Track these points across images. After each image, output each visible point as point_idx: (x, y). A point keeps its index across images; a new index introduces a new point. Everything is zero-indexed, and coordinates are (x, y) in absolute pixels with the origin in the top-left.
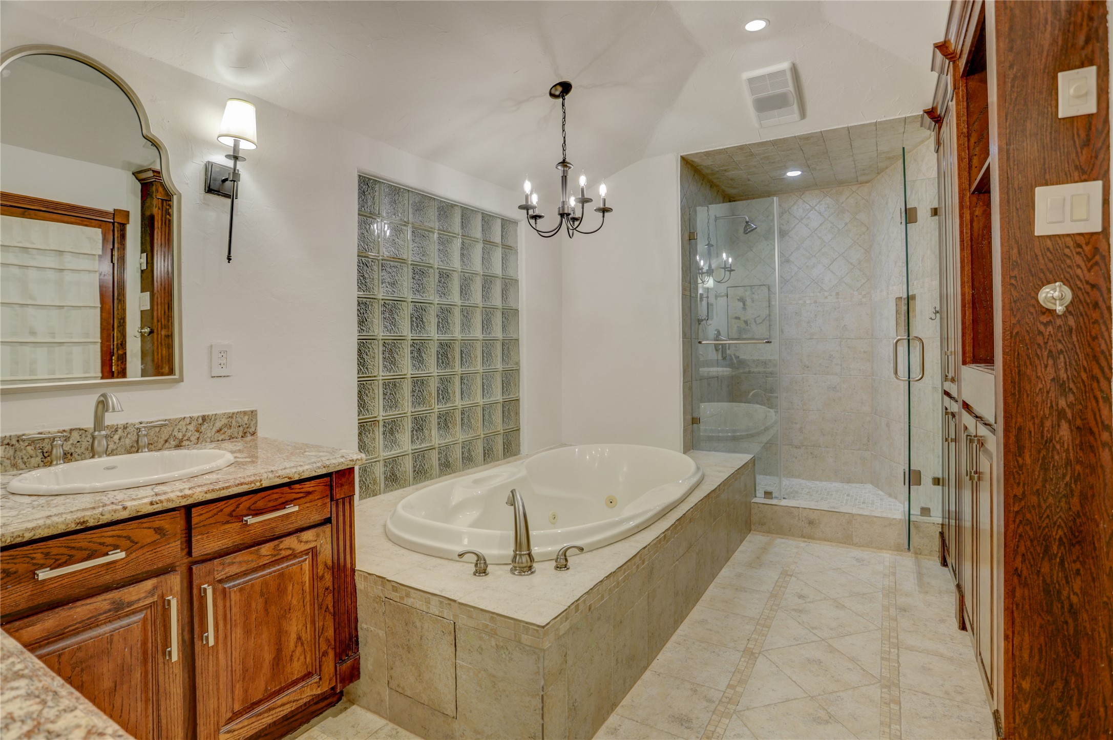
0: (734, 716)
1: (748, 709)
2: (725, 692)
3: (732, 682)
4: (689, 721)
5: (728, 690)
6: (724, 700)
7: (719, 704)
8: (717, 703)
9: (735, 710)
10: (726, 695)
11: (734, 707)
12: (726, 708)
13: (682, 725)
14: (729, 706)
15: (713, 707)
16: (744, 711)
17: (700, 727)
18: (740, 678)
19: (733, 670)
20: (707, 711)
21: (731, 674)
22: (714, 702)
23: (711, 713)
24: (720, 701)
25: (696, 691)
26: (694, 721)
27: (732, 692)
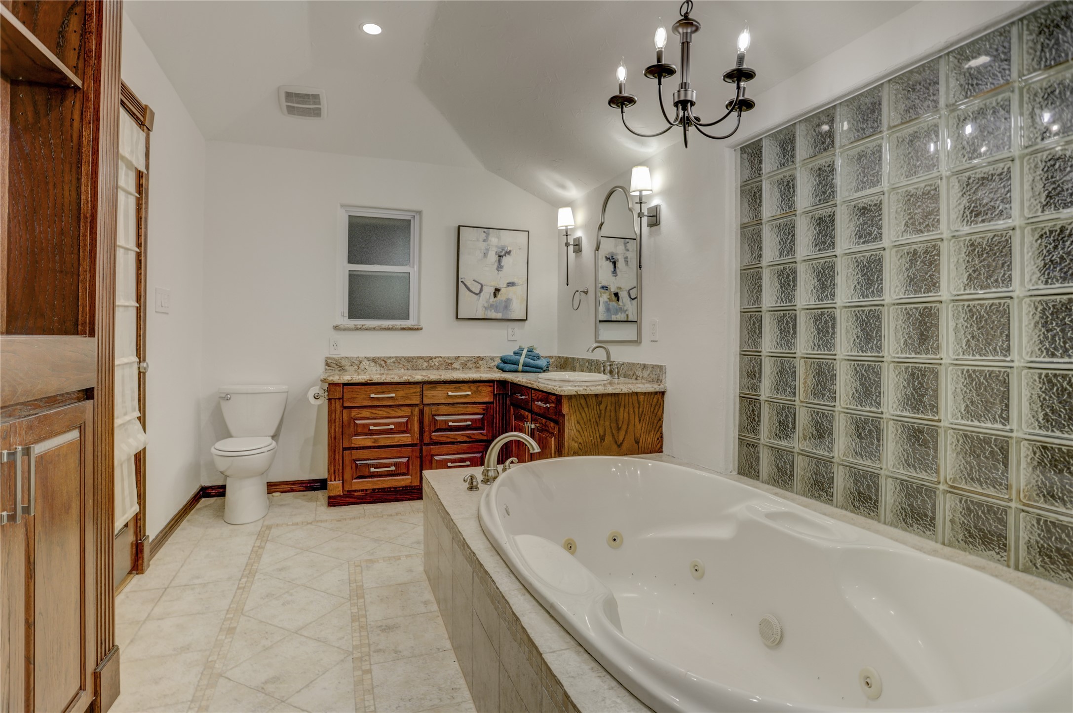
0: (351, 649)
1: (342, 661)
2: (370, 664)
3: (369, 676)
4: (383, 630)
5: (368, 667)
6: (367, 658)
7: (369, 652)
8: (371, 653)
9: (353, 654)
10: (367, 663)
11: (355, 656)
12: (361, 653)
13: (386, 626)
14: (359, 655)
15: (372, 648)
16: (345, 658)
17: (373, 631)
18: (363, 685)
19: (376, 690)
20: (374, 643)
21: (375, 684)
22: (374, 652)
23: (371, 642)
24: (369, 656)
25: (396, 652)
26: (379, 632)
27: (364, 668)
